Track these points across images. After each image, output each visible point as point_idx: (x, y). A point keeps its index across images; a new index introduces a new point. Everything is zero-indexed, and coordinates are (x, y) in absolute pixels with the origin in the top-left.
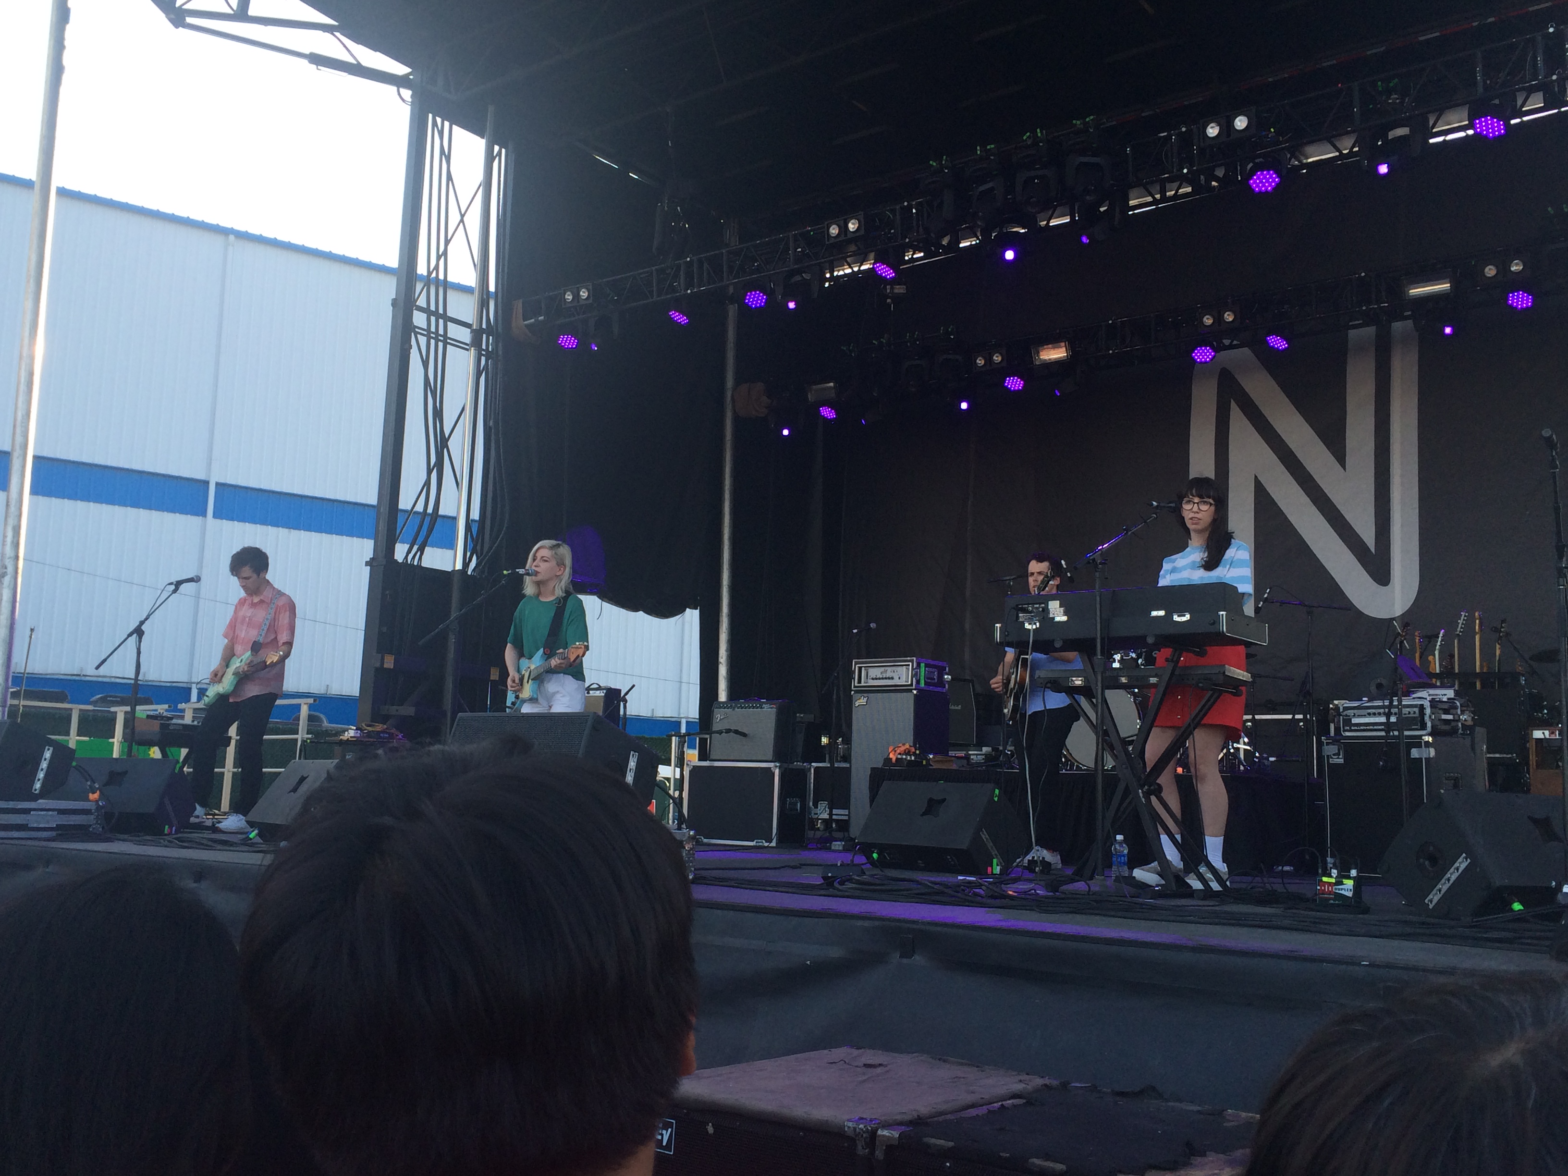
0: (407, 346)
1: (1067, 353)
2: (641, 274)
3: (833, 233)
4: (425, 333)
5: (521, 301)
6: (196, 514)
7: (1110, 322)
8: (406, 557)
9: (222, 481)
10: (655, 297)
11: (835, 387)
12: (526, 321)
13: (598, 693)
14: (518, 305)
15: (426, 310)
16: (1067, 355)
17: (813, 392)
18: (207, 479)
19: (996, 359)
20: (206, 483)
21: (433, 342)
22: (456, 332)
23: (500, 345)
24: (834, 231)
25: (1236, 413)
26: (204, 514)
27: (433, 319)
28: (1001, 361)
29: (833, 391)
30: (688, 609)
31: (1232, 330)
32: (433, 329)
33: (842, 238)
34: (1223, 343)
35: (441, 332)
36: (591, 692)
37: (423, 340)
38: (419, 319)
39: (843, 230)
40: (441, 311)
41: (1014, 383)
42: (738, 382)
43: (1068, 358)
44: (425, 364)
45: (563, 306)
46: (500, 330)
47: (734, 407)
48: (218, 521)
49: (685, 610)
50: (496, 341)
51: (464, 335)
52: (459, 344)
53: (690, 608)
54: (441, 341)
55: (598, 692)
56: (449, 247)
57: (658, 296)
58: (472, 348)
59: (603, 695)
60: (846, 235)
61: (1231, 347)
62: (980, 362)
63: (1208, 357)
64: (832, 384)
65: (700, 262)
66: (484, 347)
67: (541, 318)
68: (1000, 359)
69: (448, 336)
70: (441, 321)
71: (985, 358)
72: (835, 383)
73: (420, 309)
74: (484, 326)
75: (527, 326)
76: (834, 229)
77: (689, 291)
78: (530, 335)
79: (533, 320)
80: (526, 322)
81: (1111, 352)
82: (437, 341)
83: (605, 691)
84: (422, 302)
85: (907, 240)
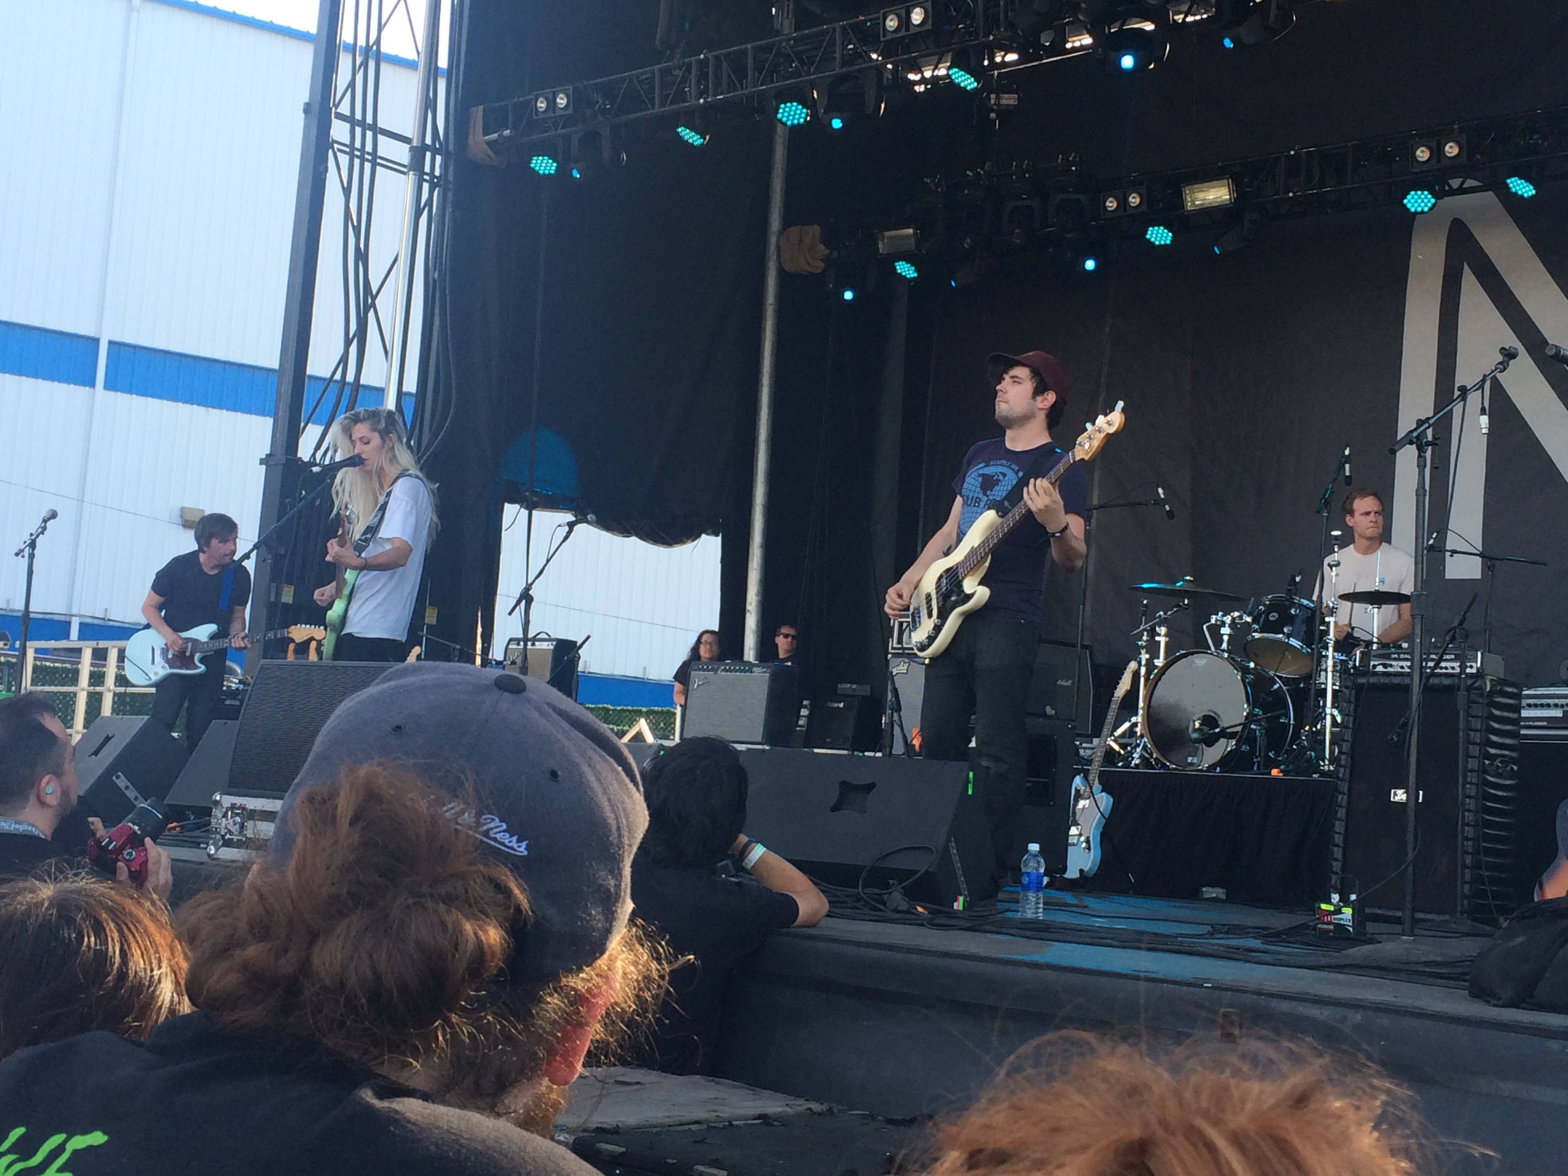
0: (322, 169)
1: (1230, 194)
2: (642, 74)
3: (891, 27)
4: (348, 150)
5: (481, 107)
6: (84, 384)
7: (1292, 153)
8: (314, 455)
9: (117, 338)
10: (656, 106)
11: (915, 234)
12: (488, 134)
13: (544, 645)
14: (478, 113)
15: (350, 119)
16: (1230, 199)
17: (886, 240)
18: (97, 336)
19: (1133, 201)
20: (96, 341)
21: (357, 162)
22: (389, 149)
23: (451, 168)
24: (892, 23)
25: (1470, 283)
26: (92, 384)
27: (358, 130)
28: (1140, 202)
29: (913, 239)
30: (703, 536)
31: (1456, 167)
32: (358, 145)
33: (903, 33)
34: (1450, 186)
35: (369, 148)
36: (537, 643)
37: (344, 159)
38: (339, 131)
39: (904, 21)
40: (369, 120)
41: (1159, 236)
42: (787, 224)
43: (1231, 203)
44: (347, 192)
45: (535, 118)
46: (451, 148)
47: (779, 256)
48: (111, 394)
49: (699, 536)
50: (445, 166)
51: (401, 153)
52: (393, 166)
53: (708, 534)
54: (368, 160)
55: (546, 643)
56: (383, 34)
57: (663, 104)
58: (411, 173)
59: (552, 647)
60: (907, 30)
61: (1461, 191)
62: (1111, 204)
63: (1426, 206)
64: (911, 231)
65: (717, 58)
66: (427, 169)
67: (507, 132)
68: (1138, 200)
69: (379, 154)
70: (369, 134)
71: (1117, 199)
72: (915, 229)
73: (340, 116)
74: (428, 141)
75: (488, 143)
76: (892, 20)
77: (702, 101)
78: (492, 154)
79: (496, 135)
80: (487, 137)
81: (1291, 195)
82: (363, 160)
83: (554, 643)
84: (344, 108)
85: (991, 38)
